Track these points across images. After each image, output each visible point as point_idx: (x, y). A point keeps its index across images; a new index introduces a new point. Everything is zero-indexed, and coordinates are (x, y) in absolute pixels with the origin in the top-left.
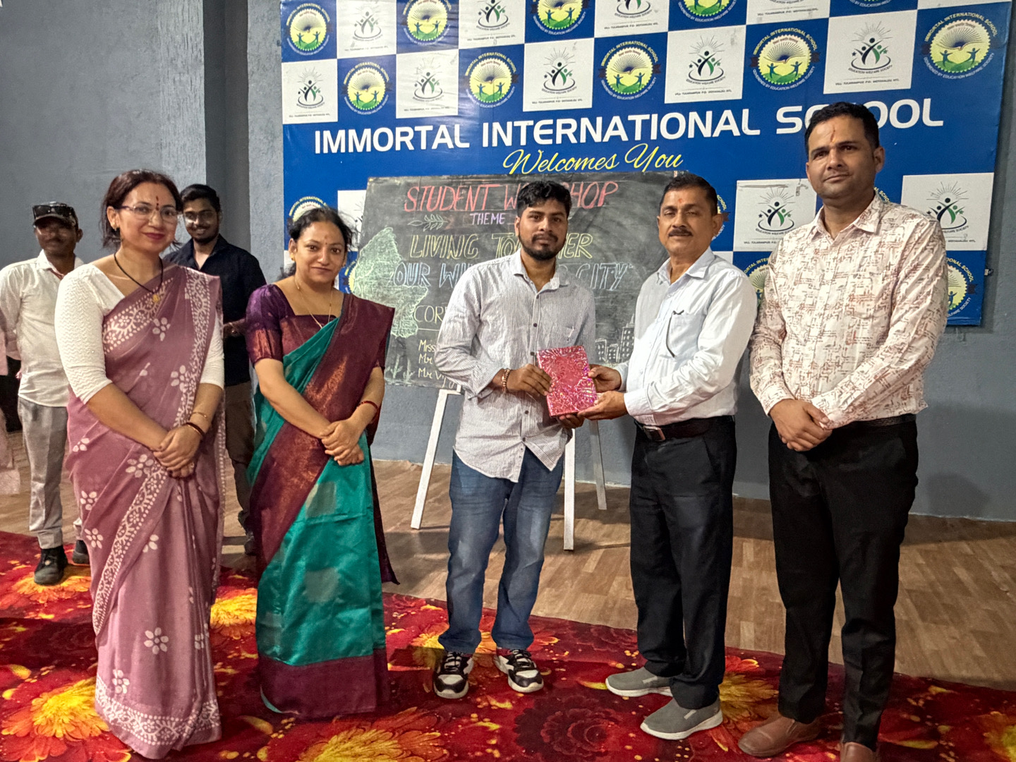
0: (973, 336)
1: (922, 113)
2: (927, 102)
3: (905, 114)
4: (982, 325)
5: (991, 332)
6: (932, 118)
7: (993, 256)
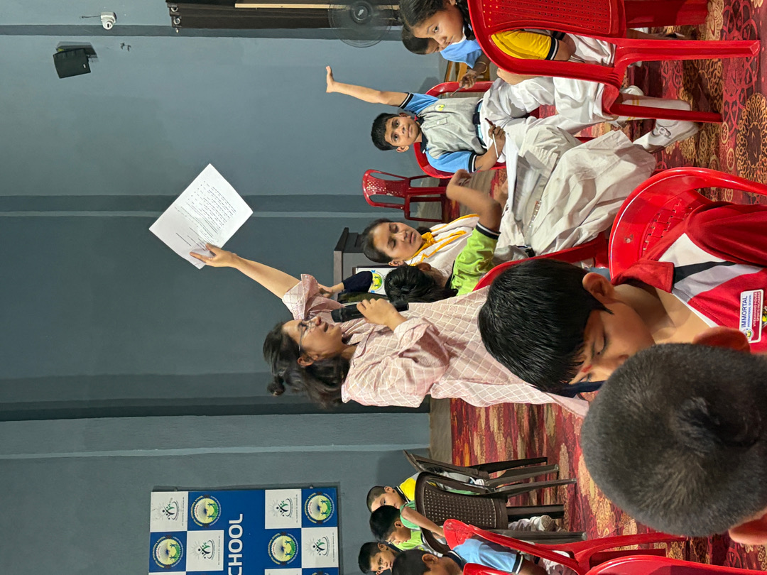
0: (342, 490)
1: (235, 524)
2: (231, 522)
3: (236, 531)
4: (336, 487)
5: (339, 483)
6: (239, 519)
7: (304, 486)
